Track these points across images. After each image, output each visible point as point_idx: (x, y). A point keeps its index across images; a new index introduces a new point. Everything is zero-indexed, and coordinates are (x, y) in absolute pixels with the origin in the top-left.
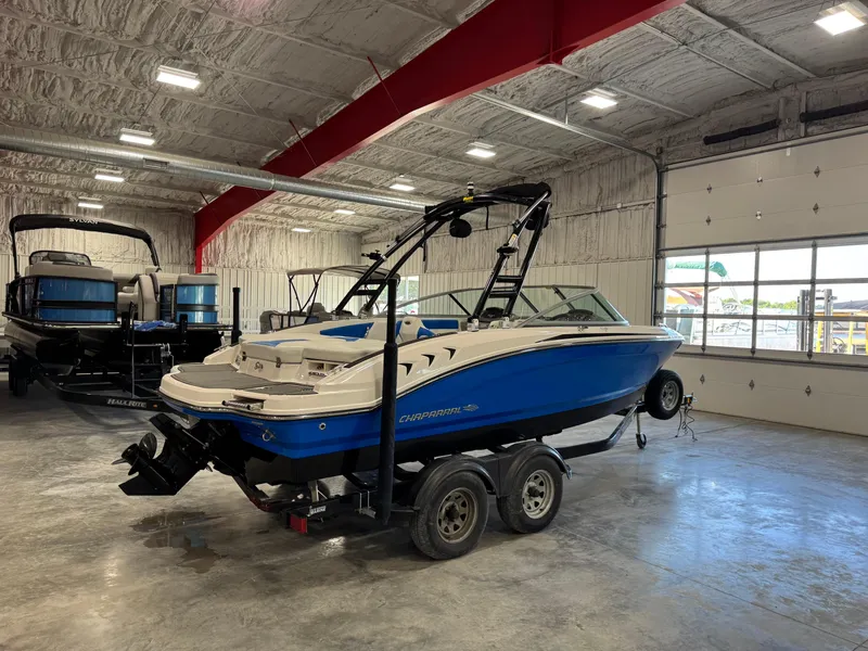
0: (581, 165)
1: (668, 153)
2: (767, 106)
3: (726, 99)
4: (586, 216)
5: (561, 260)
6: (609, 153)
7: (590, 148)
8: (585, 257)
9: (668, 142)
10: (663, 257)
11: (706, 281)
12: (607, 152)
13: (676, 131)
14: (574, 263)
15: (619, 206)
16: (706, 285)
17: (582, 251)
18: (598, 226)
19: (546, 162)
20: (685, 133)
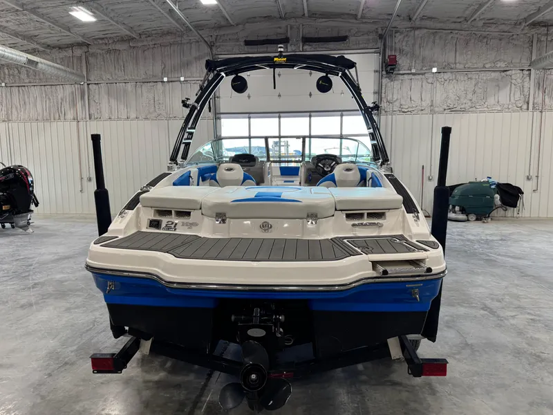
0: (145, 43)
1: (218, 47)
2: (280, 28)
3: (255, 18)
4: (153, 84)
5: (133, 115)
6: (169, 39)
7: (153, 32)
8: (155, 114)
9: (216, 39)
10: (220, 118)
11: (250, 135)
12: (168, 37)
13: (222, 33)
14: (146, 119)
15: (182, 79)
16: (250, 138)
17: (152, 110)
18: (164, 92)
19: (112, 36)
20: (227, 35)
